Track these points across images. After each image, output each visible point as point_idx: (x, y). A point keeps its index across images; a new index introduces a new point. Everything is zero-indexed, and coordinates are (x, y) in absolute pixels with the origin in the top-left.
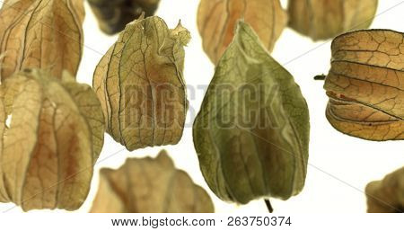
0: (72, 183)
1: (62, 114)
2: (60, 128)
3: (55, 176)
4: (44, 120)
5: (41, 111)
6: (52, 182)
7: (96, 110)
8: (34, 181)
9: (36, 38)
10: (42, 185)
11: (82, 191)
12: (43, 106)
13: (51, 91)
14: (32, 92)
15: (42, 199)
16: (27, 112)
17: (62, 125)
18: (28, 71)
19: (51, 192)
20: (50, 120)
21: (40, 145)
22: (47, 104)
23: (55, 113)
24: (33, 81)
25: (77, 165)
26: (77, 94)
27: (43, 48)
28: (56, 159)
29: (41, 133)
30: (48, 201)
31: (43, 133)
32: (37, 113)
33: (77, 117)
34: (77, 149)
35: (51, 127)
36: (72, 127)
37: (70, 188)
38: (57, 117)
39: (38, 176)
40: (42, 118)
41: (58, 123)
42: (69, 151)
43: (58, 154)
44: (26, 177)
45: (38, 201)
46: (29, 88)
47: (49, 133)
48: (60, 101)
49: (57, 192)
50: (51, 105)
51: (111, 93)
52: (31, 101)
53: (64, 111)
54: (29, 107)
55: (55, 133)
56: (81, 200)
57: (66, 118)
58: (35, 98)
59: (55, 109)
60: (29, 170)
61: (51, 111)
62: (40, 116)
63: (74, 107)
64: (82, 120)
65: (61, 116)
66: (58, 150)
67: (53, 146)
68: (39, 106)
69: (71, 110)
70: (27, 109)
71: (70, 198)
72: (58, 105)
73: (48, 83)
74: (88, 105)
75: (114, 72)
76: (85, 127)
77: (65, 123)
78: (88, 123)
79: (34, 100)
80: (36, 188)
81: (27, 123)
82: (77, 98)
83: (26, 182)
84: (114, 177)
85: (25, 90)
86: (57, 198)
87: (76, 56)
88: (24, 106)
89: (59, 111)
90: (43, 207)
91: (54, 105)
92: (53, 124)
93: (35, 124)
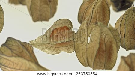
0: (110, 61)
1: (108, 38)
2: (106, 43)
3: (105, 59)
4: (101, 40)
5: (100, 37)
6: (103, 61)
7: (118, 37)
8: (98, 60)
9: (96, 12)
10: (100, 61)
11: (113, 64)
12: (101, 35)
13: (104, 30)
14: (98, 30)
15: (100, 66)
16: (96, 37)
17: (107, 41)
18: (96, 23)
19: (103, 64)
20: (103, 40)
21: (100, 48)
22: (102, 34)
23: (105, 38)
24: (97, 26)
25: (112, 55)
26: (112, 31)
27: (98, 16)
28: (105, 53)
29: (100, 44)
30: (102, 67)
31: (101, 44)
32: (99, 37)
33: (112, 39)
34: (112, 50)
35: (104, 42)
36: (111, 42)
37: (109, 63)
38: (106, 39)
39: (99, 58)
40: (101, 39)
41: (106, 41)
42: (109, 50)
43: (106, 51)
44: (95, 59)
45: (98, 66)
46: (96, 29)
47: (103, 44)
48: (107, 34)
49: (105, 64)
50: (104, 35)
51: (121, 31)
52: (97, 33)
53: (108, 37)
54: (96, 35)
55: (105, 44)
56: (112, 67)
57: (109, 39)
58: (99, 32)
59: (105, 36)
60: (96, 56)
61: (104, 37)
62: (100, 38)
63: (112, 36)
64: (114, 40)
65: (107, 38)
66: (106, 50)
67: (104, 48)
68: (100, 35)
69: (111, 37)
70: (96, 36)
71: (109, 66)
72: (106, 35)
73: (103, 27)
74: (116, 35)
75: (123, 24)
76: (115, 42)
77: (109, 41)
78: (116, 41)
79: (98, 33)
80: (98, 62)
81: (96, 41)
82: (112, 32)
83: (95, 60)
84: (126, 59)
85: (95, 29)
86: (105, 66)
87: (108, 18)
88: (95, 35)
89: (106, 37)
90: (100, 69)
91: (105, 35)
92: (104, 41)
93: (99, 41)
